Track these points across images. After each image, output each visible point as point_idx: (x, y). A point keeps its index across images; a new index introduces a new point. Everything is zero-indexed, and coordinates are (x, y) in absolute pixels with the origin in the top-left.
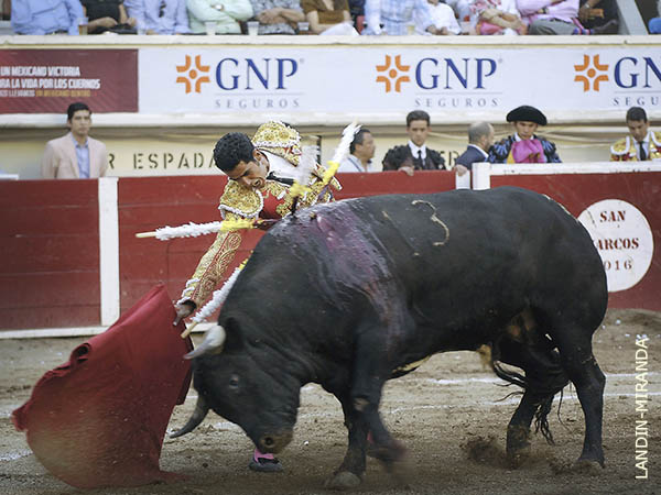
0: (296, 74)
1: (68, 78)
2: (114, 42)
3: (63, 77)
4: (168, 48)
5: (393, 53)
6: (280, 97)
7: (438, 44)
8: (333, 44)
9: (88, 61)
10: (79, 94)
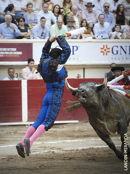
0: (78, 50)
1: (13, 51)
2: (26, 41)
3: (11, 51)
4: (41, 43)
5: (105, 44)
6: (73, 57)
7: (118, 42)
8: (88, 42)
9: (19, 47)
10: (16, 56)
